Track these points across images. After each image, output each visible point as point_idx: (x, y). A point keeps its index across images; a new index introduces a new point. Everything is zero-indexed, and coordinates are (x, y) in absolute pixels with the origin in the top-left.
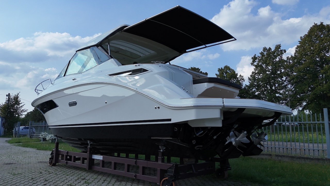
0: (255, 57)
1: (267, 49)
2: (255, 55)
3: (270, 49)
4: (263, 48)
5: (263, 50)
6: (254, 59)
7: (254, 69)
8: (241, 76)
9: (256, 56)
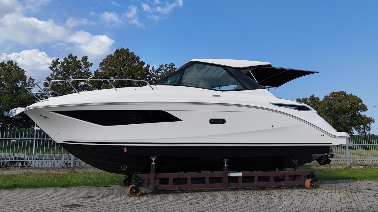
0: (57, 61)
1: (73, 57)
2: (58, 59)
3: (76, 57)
4: (69, 55)
5: (68, 57)
6: (55, 63)
7: (50, 75)
8: (31, 78)
9: (59, 61)
